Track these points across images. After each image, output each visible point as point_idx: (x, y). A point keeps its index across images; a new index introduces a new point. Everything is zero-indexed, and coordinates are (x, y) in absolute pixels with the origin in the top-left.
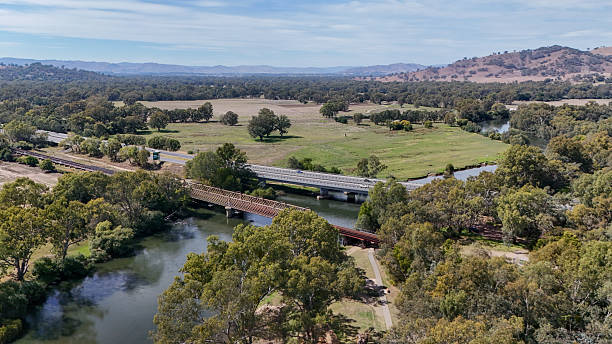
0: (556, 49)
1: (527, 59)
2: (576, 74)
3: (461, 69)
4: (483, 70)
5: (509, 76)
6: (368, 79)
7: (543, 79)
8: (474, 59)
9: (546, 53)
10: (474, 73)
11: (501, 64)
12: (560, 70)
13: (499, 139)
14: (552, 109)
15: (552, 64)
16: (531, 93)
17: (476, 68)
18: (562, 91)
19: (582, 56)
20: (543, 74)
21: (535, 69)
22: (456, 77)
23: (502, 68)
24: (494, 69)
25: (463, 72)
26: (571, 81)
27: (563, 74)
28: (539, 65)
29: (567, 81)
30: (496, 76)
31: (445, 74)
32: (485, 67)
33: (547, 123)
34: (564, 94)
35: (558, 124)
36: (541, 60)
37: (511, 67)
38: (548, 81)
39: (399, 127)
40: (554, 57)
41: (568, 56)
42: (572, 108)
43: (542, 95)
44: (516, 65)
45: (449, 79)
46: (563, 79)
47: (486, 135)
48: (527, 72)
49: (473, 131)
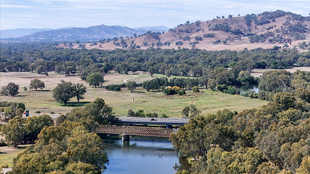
0: (280, 14)
1: (253, 23)
2: (301, 41)
3: (185, 35)
4: (209, 36)
5: (237, 44)
6: (76, 46)
7: (272, 46)
8: (198, 23)
9: (270, 18)
10: (201, 39)
11: (227, 30)
12: (286, 37)
13: (257, 97)
14: (290, 74)
15: (278, 31)
16: (266, 61)
17: (200, 34)
18: (292, 59)
19: (305, 23)
20: (271, 41)
21: (262, 36)
22: (182, 44)
23: (229, 34)
24: (221, 35)
25: (189, 38)
26: (298, 48)
27: (289, 41)
28: (266, 32)
29: (295, 49)
30: (225, 43)
31: (167, 40)
32: (211, 32)
33: (288, 85)
34: (294, 62)
35: (296, 85)
36: (267, 26)
37: (238, 33)
38: (277, 48)
39: (172, 93)
40: (279, 23)
41: (291, 22)
42: (304, 73)
43: (276, 63)
44: (242, 30)
45: (174, 46)
46: (291, 47)
47: (246, 96)
48: (255, 39)
49: (234, 93)
